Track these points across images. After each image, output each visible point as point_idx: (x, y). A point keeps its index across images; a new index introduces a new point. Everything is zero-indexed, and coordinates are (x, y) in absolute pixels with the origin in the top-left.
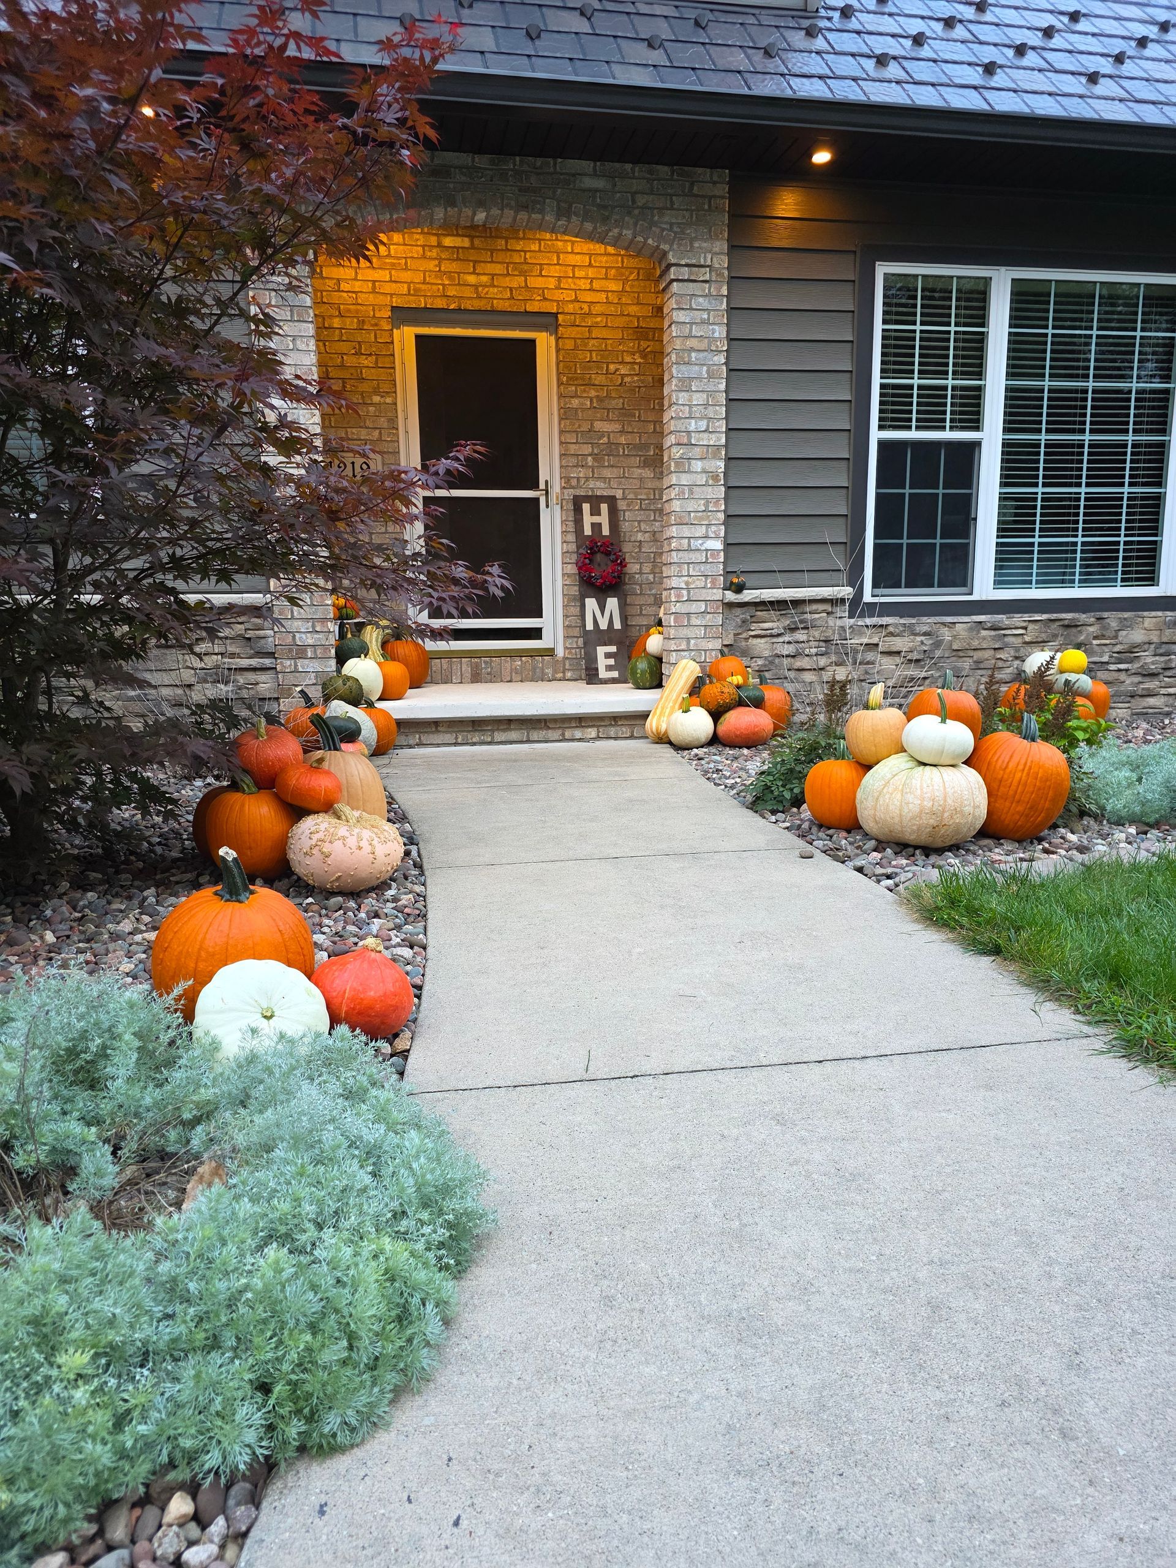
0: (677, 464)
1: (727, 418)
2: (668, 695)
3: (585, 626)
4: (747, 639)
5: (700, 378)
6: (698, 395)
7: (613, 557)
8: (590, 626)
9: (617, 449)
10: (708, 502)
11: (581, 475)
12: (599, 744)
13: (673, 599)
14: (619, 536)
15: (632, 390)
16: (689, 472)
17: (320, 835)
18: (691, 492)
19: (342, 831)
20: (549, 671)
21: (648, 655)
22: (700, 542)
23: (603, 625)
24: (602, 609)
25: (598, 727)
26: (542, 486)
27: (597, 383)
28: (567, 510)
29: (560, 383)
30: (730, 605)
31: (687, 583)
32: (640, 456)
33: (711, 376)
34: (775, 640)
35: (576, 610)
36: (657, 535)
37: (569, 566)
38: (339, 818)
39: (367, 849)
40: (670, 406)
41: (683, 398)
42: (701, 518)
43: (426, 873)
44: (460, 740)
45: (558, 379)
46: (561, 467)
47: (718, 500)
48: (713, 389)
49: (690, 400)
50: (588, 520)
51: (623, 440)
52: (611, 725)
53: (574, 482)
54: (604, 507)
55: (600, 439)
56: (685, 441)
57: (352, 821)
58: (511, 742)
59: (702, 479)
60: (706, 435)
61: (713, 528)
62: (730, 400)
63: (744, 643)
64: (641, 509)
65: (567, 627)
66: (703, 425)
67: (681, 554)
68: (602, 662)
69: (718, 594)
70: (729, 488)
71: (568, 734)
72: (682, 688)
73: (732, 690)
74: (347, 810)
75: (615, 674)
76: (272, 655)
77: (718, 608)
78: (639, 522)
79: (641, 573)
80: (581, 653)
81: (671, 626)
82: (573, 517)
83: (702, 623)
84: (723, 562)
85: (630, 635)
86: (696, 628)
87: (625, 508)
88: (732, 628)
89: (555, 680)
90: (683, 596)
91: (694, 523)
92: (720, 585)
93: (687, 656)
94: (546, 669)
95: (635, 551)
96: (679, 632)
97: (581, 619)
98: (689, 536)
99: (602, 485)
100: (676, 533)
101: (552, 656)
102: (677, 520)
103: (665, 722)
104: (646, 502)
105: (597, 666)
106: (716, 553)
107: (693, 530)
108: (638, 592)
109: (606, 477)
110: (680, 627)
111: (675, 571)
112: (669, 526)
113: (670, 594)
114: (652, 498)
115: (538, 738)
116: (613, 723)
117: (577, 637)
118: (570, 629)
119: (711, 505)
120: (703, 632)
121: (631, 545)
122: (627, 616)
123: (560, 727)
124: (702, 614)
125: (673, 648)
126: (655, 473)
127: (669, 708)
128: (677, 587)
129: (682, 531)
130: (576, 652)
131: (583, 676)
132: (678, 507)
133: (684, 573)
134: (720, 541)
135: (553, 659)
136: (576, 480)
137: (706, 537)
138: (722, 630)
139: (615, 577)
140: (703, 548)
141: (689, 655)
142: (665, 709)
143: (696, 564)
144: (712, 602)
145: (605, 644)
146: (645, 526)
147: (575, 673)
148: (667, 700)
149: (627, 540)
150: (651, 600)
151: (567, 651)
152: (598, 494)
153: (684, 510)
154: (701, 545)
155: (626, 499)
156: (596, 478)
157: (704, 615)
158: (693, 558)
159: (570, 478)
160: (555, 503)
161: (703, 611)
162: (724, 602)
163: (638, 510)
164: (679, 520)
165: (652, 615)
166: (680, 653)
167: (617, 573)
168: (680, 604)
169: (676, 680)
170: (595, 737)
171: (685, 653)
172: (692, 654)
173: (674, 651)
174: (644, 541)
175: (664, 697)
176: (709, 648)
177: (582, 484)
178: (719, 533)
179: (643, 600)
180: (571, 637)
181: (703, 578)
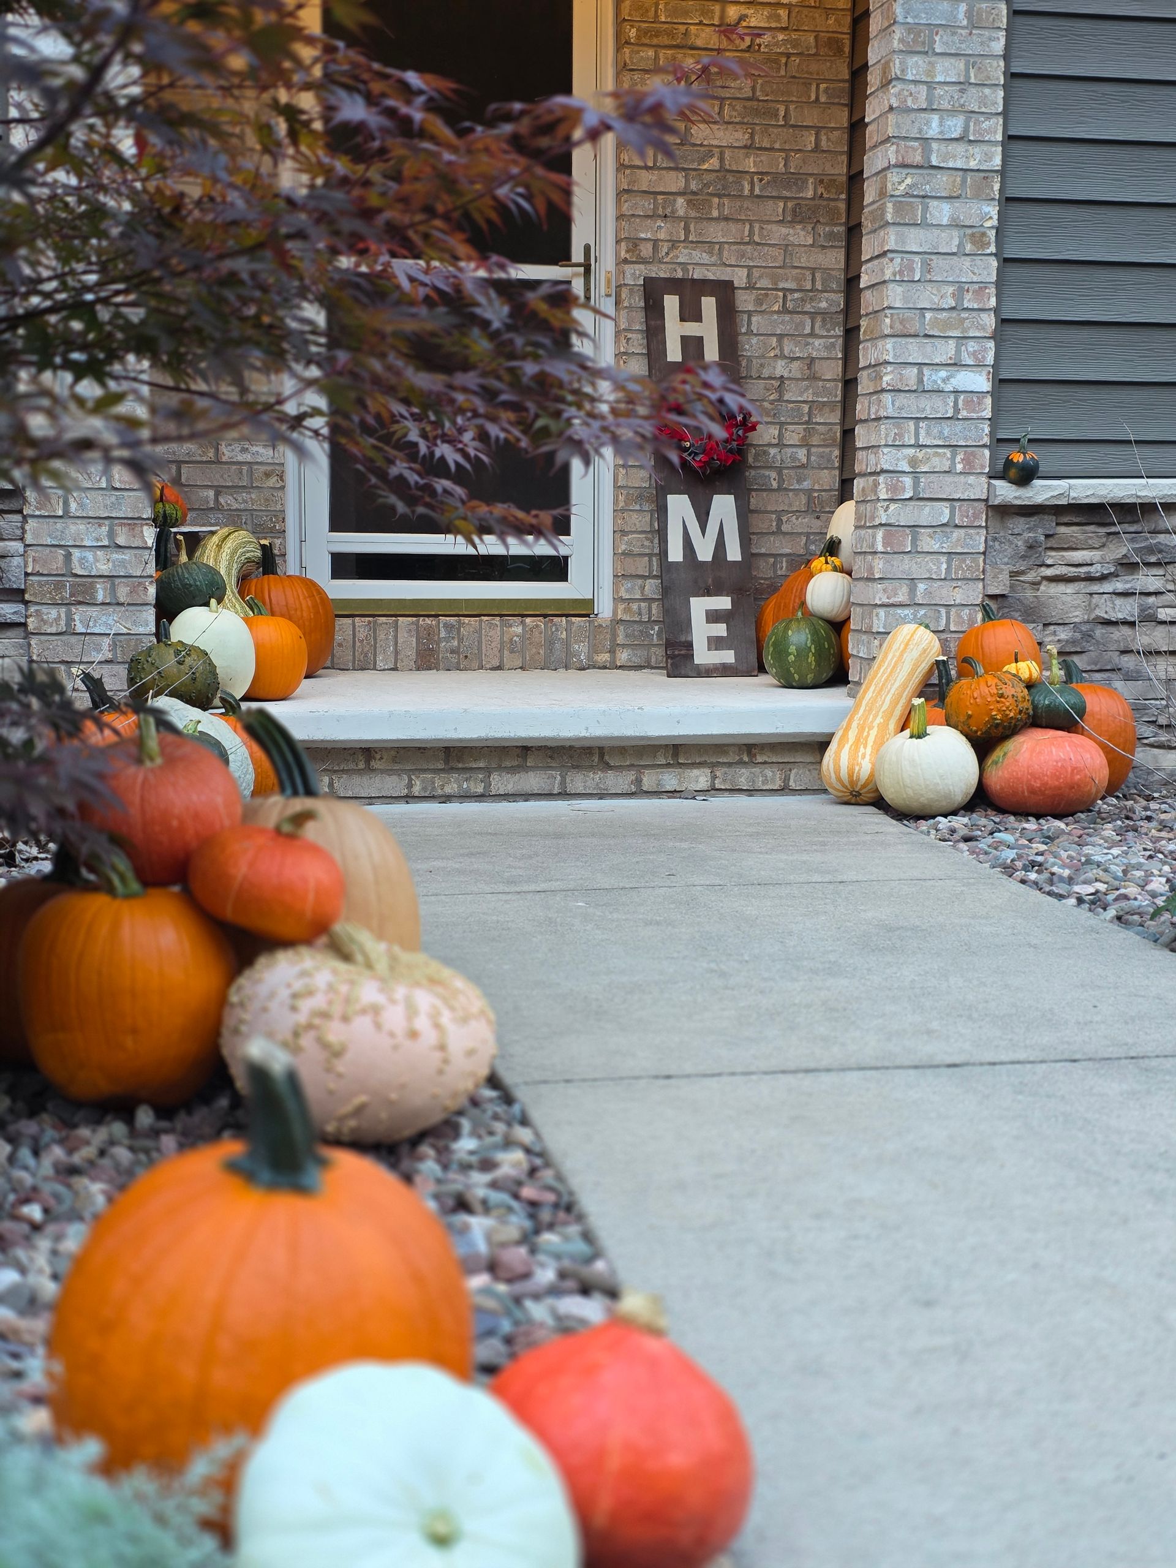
0: (899, 207)
1: (1005, 114)
2: (874, 700)
3: (664, 553)
4: (1035, 584)
5: (950, 28)
6: (948, 62)
8: (675, 554)
9: (738, 183)
10: (961, 289)
11: (662, 235)
12: (718, 802)
13: (883, 496)
14: (739, 364)
15: (772, 60)
16: (924, 224)
17: (318, 1002)
18: (927, 268)
19: (369, 992)
20: (581, 649)
21: (809, 615)
22: (943, 374)
23: (705, 552)
24: (703, 517)
25: (713, 766)
26: (577, 256)
27: (699, 43)
28: (630, 308)
29: (621, 42)
30: (1003, 511)
31: (913, 461)
32: (786, 199)
33: (974, 24)
34: (1096, 587)
35: (641, 520)
36: (817, 366)
38: (346, 957)
39: (429, 1036)
40: (886, 84)
41: (915, 67)
42: (947, 324)
43: (522, 1094)
44: (417, 790)
45: (618, 35)
46: (620, 217)
47: (983, 286)
48: (979, 50)
49: (930, 72)
50: (675, 330)
51: (750, 164)
52: (741, 763)
53: (646, 250)
54: (709, 305)
55: (703, 160)
56: (918, 159)
57: (382, 966)
58: (527, 796)
59: (950, 241)
60: (960, 148)
61: (972, 346)
62: (1013, 76)
63: (1029, 594)
64: (785, 310)
65: (621, 556)
66: (955, 126)
67: (902, 399)
68: (701, 631)
69: (977, 486)
70: (1006, 262)
71: (649, 781)
72: (904, 686)
73: (1021, 691)
74: (364, 939)
75: (728, 657)
76: (17, 595)
77: (976, 516)
78: (781, 337)
79: (780, 445)
80: (654, 611)
81: (875, 553)
82: (641, 323)
83: (943, 547)
84: (990, 419)
85: (761, 575)
86: (928, 558)
87: (751, 308)
88: (1006, 560)
89: (594, 667)
90: (904, 489)
91: (931, 333)
92: (983, 467)
93: (911, 617)
94: (576, 643)
95: (772, 398)
96: (893, 566)
97: (656, 541)
98: (920, 361)
99: (706, 258)
100: (891, 354)
101: (588, 616)
102: (891, 327)
103: (868, 757)
104: (796, 295)
105: (689, 639)
106: (975, 399)
107: (929, 348)
108: (775, 485)
109: (714, 240)
110: (896, 556)
111: (887, 435)
112: (876, 338)
113: (876, 485)
114: (809, 287)
115: (585, 787)
116: (746, 759)
117: (648, 577)
118: (629, 560)
119: (968, 296)
120: (944, 566)
121: (762, 386)
122: (754, 534)
123: (632, 765)
124: (944, 529)
125: (880, 599)
126: (817, 236)
127: (876, 729)
128: (892, 469)
129: (905, 350)
130: (640, 609)
131: (653, 660)
132: (898, 298)
133: (906, 439)
134: (984, 373)
135: (589, 622)
136: (650, 246)
137: (955, 364)
138: (985, 563)
139: (731, 451)
140: (949, 388)
141: (915, 616)
142: (867, 730)
143: (934, 421)
144: (965, 503)
145: (708, 593)
146: (792, 346)
147: (639, 653)
148: (871, 710)
149: (754, 374)
150: (800, 502)
151: (621, 607)
152: (695, 277)
153: (911, 306)
154: (945, 380)
155: (754, 288)
156: (692, 242)
157: (948, 530)
158: (928, 408)
159: (637, 241)
160: (603, 293)
161: (945, 521)
162: (990, 503)
163: (778, 312)
164: (898, 326)
165: (801, 533)
166: (892, 610)
167: (735, 444)
168: (897, 505)
169: (886, 668)
170: (706, 788)
171: (906, 611)
172: (922, 612)
173: (882, 605)
174: (789, 379)
175: (864, 703)
176: (957, 602)
177: (664, 254)
178: (983, 357)
179: (786, 502)
180: (632, 576)
181: (948, 452)
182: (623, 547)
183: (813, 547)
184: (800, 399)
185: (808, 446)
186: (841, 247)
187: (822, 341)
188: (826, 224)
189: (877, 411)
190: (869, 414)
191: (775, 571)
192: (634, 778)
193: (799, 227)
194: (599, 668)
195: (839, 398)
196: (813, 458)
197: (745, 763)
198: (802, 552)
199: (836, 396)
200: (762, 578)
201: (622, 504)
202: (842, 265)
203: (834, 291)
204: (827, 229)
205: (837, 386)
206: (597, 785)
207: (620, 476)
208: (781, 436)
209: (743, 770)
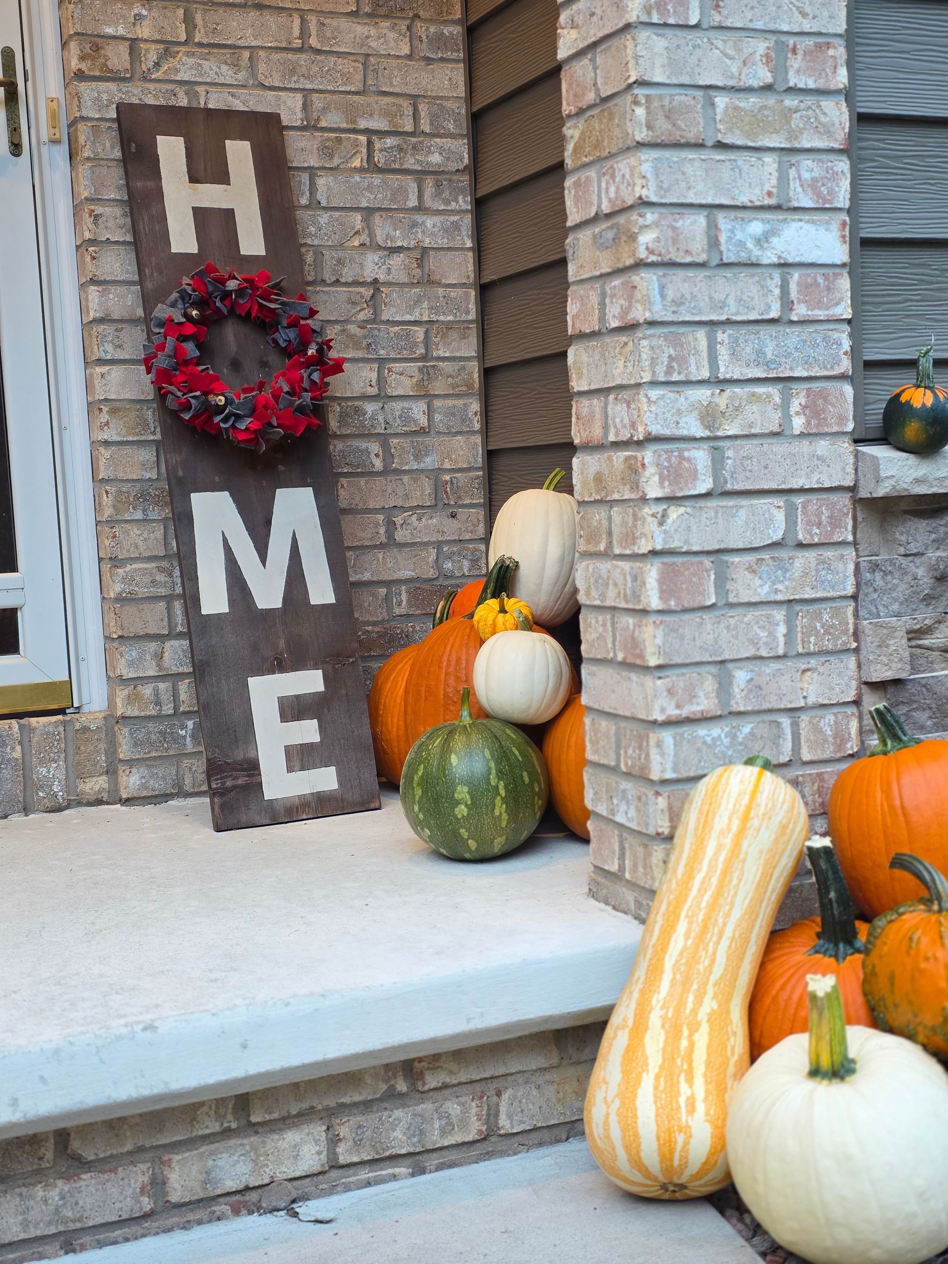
2: (691, 957)
3: (192, 599)
7: (286, 335)
8: (214, 599)
10: (783, 46)
11: (144, 31)
13: (653, 492)
14: (301, 261)
20: (53, 774)
21: (482, 714)
22: (756, 227)
23: (267, 592)
24: (259, 529)
25: (330, 1115)
28: (95, 159)
30: (890, 510)
31: (709, 416)
35: (147, 537)
36: (433, 261)
37: (116, 373)
42: (758, 122)
47: (822, 41)
50: (181, 197)
52: (392, 1100)
53: (117, 57)
54: (240, 154)
61: (809, 167)
63: (941, 671)
64: (371, 167)
65: (115, 603)
67: (679, 283)
68: (273, 738)
69: (834, 461)
71: (183, 1178)
75: (325, 779)
78: (369, 212)
80: (183, 696)
81: (644, 612)
82: (119, 188)
83: (776, 591)
84: (849, 322)
85: (367, 618)
86: (751, 615)
87: (313, 162)
88: (896, 607)
89: (80, 804)
90: (694, 474)
91: (727, 140)
92: (842, 420)
93: (726, 741)
94: (41, 762)
95: (361, 316)
96: (682, 637)
97: (177, 573)
98: (709, 201)
99: (227, 74)
100: (652, 185)
101: (62, 711)
102: (649, 127)
103: (701, 1107)
104: (390, 141)
105: (252, 755)
106: (820, 280)
107: (726, 173)
108: (378, 464)
109: (241, 43)
110: (687, 617)
111: (654, 361)
112: (611, 156)
113: (634, 470)
114: (409, 128)
115: (25, 1224)
116: (402, 1086)
117: (169, 636)
118: (130, 610)
119: (795, 63)
120: (782, 629)
121: (344, 297)
122: (349, 548)
123: (141, 1150)
124: (777, 553)
125: (663, 710)
126: (416, 42)
127: (705, 1028)
128: (667, 432)
129: (679, 176)
130: (156, 694)
131: (188, 781)
132: (658, 62)
133: (693, 368)
134: (835, 226)
135: (65, 723)
136: (123, 49)
137: (778, 207)
138: (856, 615)
139: (301, 409)
140: (769, 257)
141: (734, 737)
142: (686, 1033)
143: (743, 330)
144: (813, 497)
145: (279, 666)
146: (388, 229)
147: (161, 772)
148: (686, 983)
149: (329, 277)
150: (423, 492)
151: (122, 694)
152: (211, 106)
153: (686, 80)
154: (762, 241)
155: (315, 128)
156: (200, 45)
157: (784, 554)
158: (731, 301)
159: (99, 41)
160: (45, 137)
161: (777, 536)
162: (863, 494)
163: (361, 170)
164: (662, 124)
165: (426, 544)
166: (686, 731)
167: (307, 396)
168: (682, 510)
169: (708, 877)
170: (317, 1168)
171: (716, 731)
172: (746, 729)
173: (669, 723)
174: (390, 284)
175: (669, 963)
176: (811, 700)
177: (151, 64)
178: (831, 192)
179: (400, 491)
180: (138, 638)
181: (774, 392)
182: (116, 588)
183: (448, 565)
184: (408, 318)
185: (429, 397)
186: (457, 61)
187: (437, 219)
188: (430, 21)
189: (625, 311)
190: (602, 318)
191: (390, 609)
192: (146, 1179)
193: (386, 24)
194: (90, 804)
195: (472, 316)
196: (437, 417)
197: (401, 1095)
198: (431, 573)
199: (467, 312)
200: (369, 623)
201: (108, 512)
202: (461, 91)
203: (452, 136)
204: (432, 29)
205: (467, 295)
206: (57, 1211)
207: (102, 462)
208: (381, 381)
209: (398, 1113)
